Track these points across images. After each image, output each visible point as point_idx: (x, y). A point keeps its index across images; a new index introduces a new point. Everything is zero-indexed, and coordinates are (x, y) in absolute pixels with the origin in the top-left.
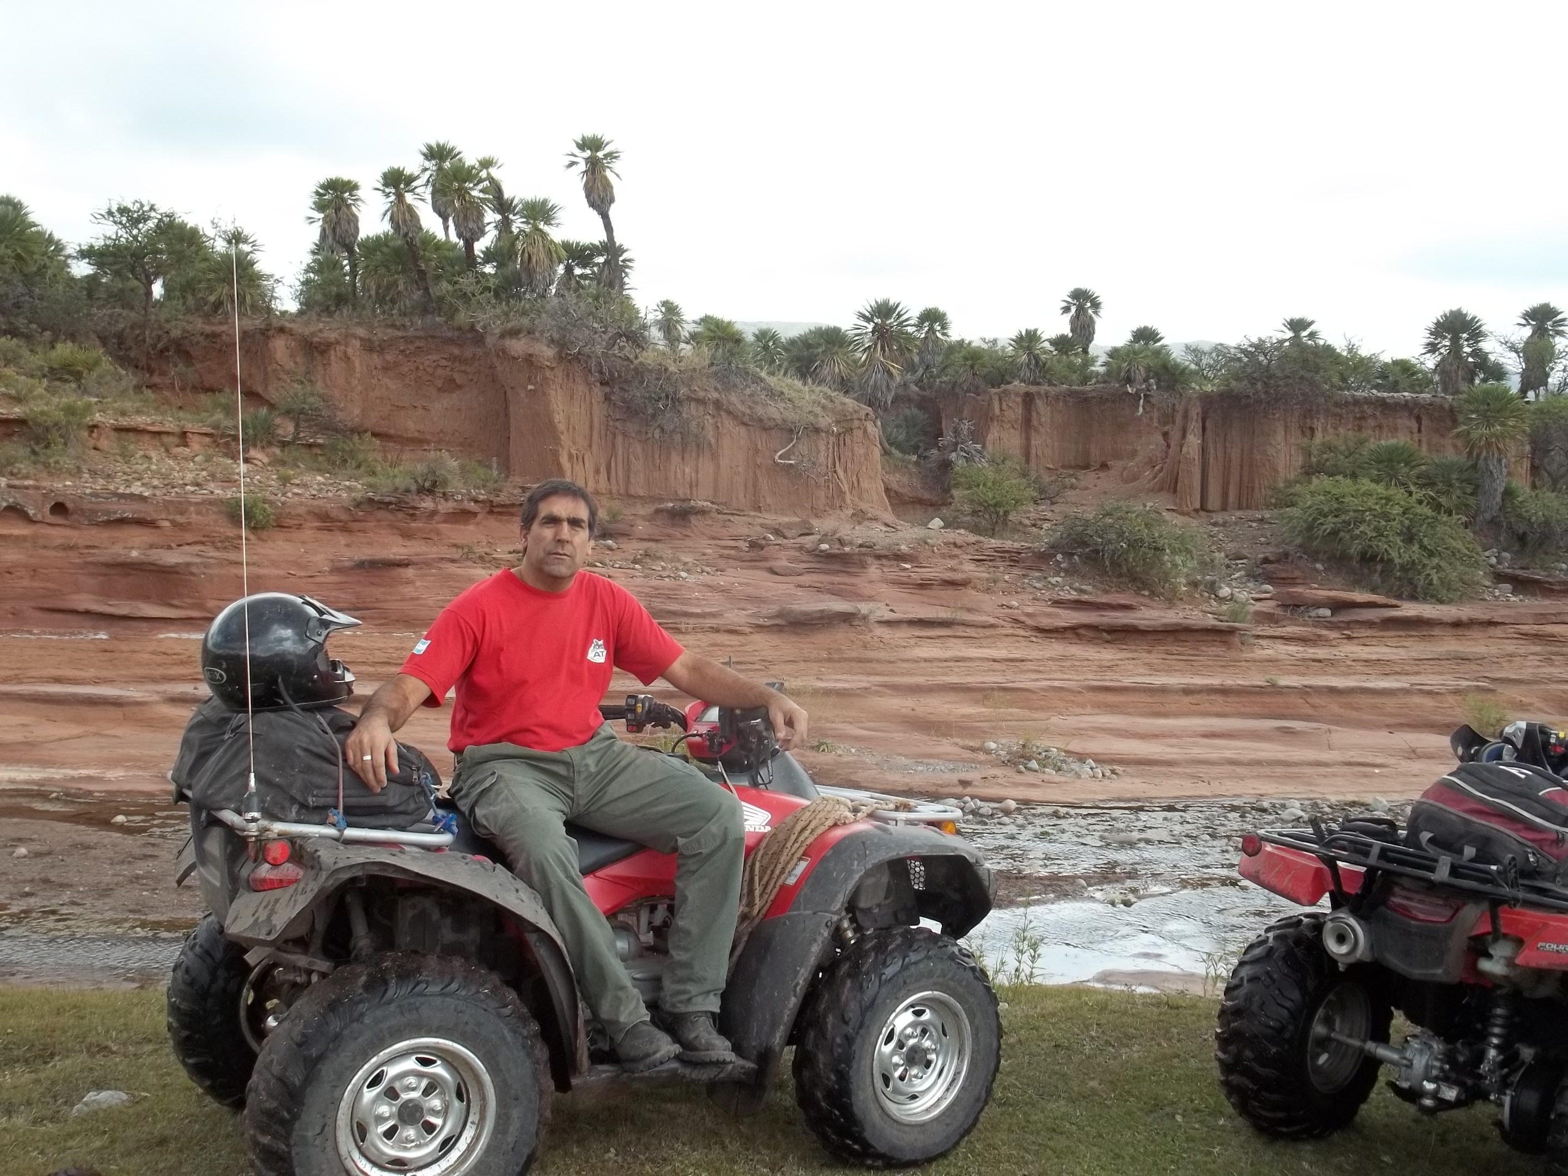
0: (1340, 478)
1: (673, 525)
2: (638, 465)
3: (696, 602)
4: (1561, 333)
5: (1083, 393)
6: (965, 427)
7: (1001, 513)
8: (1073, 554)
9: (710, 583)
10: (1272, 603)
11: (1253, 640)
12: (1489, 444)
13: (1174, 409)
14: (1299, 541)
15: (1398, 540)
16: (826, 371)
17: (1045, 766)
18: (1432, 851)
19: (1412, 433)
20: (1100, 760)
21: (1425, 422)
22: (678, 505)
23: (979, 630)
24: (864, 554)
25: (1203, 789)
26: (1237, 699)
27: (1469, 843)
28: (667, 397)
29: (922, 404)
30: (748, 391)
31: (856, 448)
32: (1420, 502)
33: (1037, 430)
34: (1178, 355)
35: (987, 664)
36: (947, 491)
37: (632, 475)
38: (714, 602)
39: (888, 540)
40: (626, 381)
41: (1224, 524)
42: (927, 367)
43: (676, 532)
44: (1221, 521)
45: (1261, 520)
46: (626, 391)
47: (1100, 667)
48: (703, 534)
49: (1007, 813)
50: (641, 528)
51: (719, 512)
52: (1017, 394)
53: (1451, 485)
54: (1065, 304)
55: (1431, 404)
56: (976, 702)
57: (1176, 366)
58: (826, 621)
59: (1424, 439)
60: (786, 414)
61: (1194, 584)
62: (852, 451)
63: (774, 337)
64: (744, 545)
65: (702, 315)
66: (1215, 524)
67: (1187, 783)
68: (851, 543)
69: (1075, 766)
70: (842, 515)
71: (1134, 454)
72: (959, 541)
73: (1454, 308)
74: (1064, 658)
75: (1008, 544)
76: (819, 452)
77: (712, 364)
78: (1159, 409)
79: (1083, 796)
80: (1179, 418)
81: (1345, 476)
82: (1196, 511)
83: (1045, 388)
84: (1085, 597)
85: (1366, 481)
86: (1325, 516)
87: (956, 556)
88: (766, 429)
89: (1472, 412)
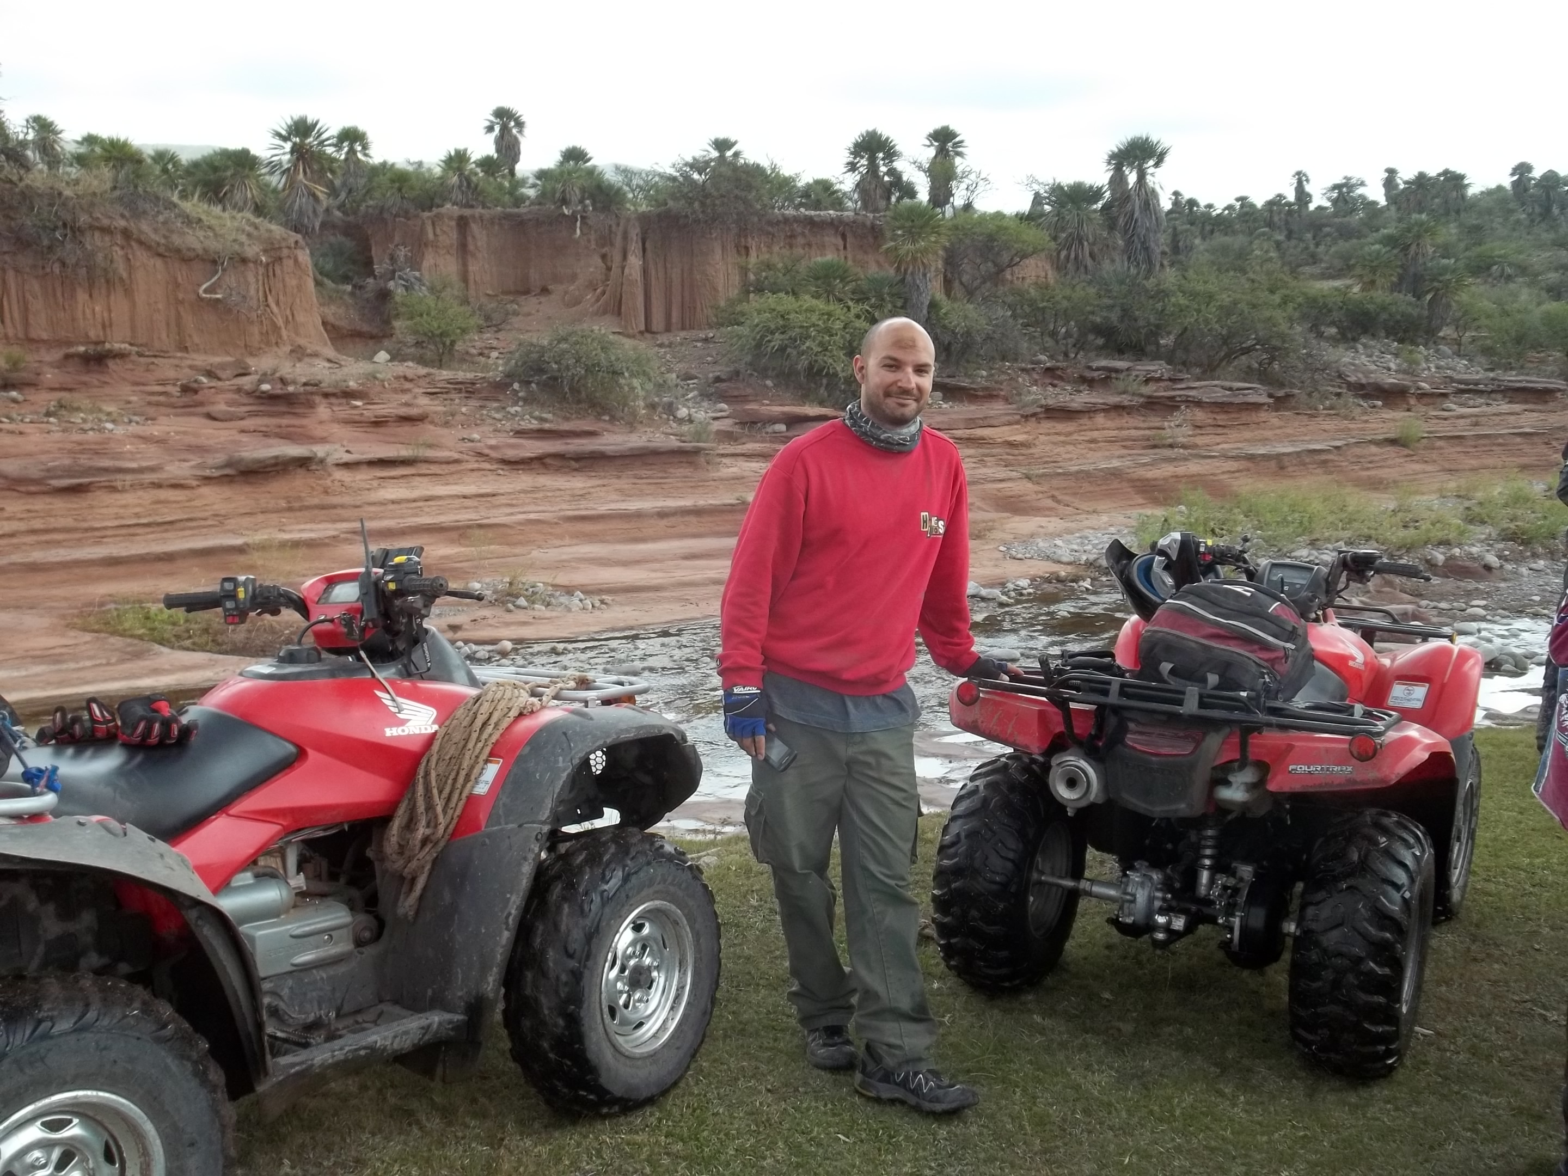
0: (782, 295)
1: (88, 372)
2: (37, 305)
3: (129, 456)
4: (959, 154)
5: (519, 215)
6: (402, 253)
7: (448, 343)
8: (530, 383)
9: (142, 434)
10: (729, 422)
11: (719, 460)
12: (914, 259)
13: (610, 231)
14: (748, 358)
15: (841, 353)
16: (238, 196)
17: (533, 603)
18: (1174, 683)
19: (838, 250)
20: (588, 591)
21: (850, 239)
22: (91, 349)
23: (444, 466)
24: (312, 393)
25: (692, 611)
26: (710, 519)
27: (1211, 671)
28: (65, 225)
29: (349, 230)
30: (161, 218)
31: (287, 279)
32: (858, 317)
33: (473, 255)
34: (611, 176)
35: (457, 501)
36: (387, 322)
37: (31, 317)
38: (151, 456)
39: (333, 377)
40: (11, 207)
41: (670, 345)
42: (350, 191)
43: (93, 379)
44: (667, 342)
45: (706, 340)
46: (12, 219)
47: (573, 496)
48: (124, 379)
49: (504, 654)
50: (50, 376)
51: (140, 355)
52: (451, 218)
53: (883, 300)
54: (488, 124)
55: (854, 222)
56: (452, 542)
57: (611, 186)
58: (279, 468)
59: (850, 256)
60: (207, 243)
61: (652, 407)
62: (283, 280)
63: (173, 159)
64: (175, 390)
65: (85, 134)
66: (661, 346)
67: (676, 607)
68: (294, 382)
69: (564, 599)
70: (280, 353)
71: (574, 277)
72: (410, 374)
73: (870, 129)
74: (536, 489)
75: (461, 375)
76: (248, 284)
77: (114, 188)
78: (596, 231)
79: (577, 630)
80: (618, 241)
81: (787, 293)
82: (641, 333)
83: (479, 211)
84: (547, 426)
85: (807, 297)
86: (773, 333)
87: (409, 390)
88: (186, 260)
89: (899, 228)
